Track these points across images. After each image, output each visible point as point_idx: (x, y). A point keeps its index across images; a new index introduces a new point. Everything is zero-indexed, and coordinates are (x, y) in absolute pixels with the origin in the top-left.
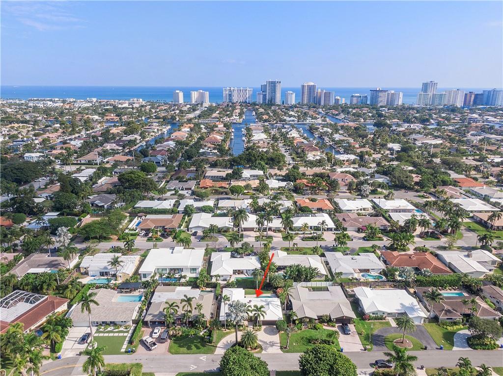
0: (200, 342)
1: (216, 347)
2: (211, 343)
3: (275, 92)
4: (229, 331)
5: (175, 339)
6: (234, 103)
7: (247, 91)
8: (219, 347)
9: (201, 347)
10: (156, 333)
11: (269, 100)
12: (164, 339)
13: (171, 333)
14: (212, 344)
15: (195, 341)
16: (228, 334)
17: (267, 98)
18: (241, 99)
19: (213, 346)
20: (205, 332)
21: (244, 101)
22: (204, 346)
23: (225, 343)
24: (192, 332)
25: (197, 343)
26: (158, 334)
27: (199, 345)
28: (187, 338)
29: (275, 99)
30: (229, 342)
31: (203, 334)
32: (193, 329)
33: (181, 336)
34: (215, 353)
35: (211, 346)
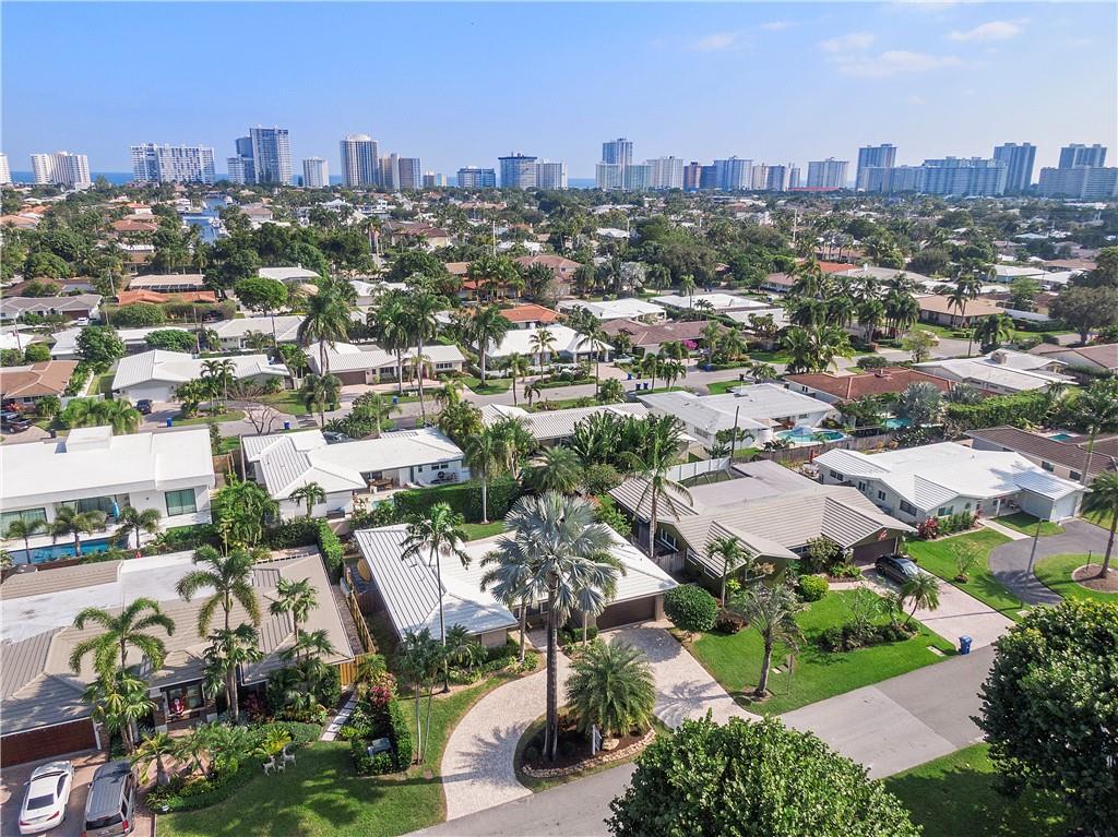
0: (339, 783)
1: (438, 780)
2: (405, 769)
3: (275, 157)
4: (462, 688)
5: (175, 802)
6: (167, 184)
7: (201, 154)
8: (456, 778)
9: (354, 804)
10: (46, 801)
11: (261, 177)
12: (107, 822)
13: (146, 773)
14: (412, 772)
15: (310, 783)
16: (464, 703)
17: (257, 171)
18: (186, 174)
19: (420, 781)
20: (349, 722)
21: (193, 179)
22: (369, 795)
23: (474, 750)
24: (274, 740)
25: (325, 789)
26: (59, 805)
27: (340, 797)
28: (257, 781)
29: (277, 174)
30: (493, 740)
31: (339, 737)
32: (271, 724)
33: (213, 774)
34: (450, 816)
35: (409, 782)
